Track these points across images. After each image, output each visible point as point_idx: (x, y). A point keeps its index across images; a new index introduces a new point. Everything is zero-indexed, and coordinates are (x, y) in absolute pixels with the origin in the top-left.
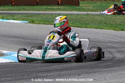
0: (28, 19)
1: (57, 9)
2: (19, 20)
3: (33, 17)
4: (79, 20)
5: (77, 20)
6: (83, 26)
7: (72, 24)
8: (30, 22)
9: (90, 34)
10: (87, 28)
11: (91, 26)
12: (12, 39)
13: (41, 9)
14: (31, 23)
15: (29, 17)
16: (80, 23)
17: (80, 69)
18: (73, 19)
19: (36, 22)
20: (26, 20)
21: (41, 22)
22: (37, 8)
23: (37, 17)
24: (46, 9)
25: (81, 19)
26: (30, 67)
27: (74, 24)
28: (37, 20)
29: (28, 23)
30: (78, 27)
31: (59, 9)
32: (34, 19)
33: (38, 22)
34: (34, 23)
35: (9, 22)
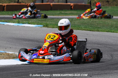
0: (42, 23)
1: (70, 13)
2: (34, 24)
3: (47, 22)
4: (91, 24)
5: (89, 24)
6: (95, 29)
7: (84, 27)
8: (44, 26)
9: (101, 37)
10: (99, 31)
11: (102, 30)
12: (27, 42)
13: (55, 13)
14: (46, 27)
15: (43, 21)
16: (92, 27)
17: (92, 71)
18: (86, 23)
19: (50, 26)
20: (40, 24)
21: (55, 26)
22: (51, 13)
23: (51, 22)
24: (59, 13)
25: (93, 23)
26: (44, 69)
27: (86, 28)
28: (51, 24)
29: (43, 27)
30: (90, 31)
31: (72, 13)
32: (48, 23)
33: (52, 26)
34: (48, 27)
35: (24, 26)
